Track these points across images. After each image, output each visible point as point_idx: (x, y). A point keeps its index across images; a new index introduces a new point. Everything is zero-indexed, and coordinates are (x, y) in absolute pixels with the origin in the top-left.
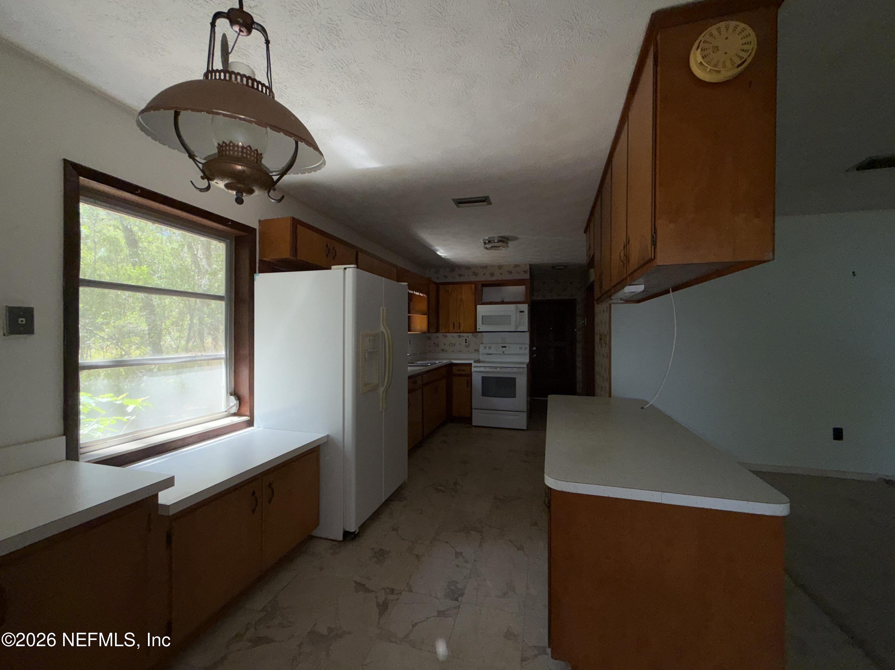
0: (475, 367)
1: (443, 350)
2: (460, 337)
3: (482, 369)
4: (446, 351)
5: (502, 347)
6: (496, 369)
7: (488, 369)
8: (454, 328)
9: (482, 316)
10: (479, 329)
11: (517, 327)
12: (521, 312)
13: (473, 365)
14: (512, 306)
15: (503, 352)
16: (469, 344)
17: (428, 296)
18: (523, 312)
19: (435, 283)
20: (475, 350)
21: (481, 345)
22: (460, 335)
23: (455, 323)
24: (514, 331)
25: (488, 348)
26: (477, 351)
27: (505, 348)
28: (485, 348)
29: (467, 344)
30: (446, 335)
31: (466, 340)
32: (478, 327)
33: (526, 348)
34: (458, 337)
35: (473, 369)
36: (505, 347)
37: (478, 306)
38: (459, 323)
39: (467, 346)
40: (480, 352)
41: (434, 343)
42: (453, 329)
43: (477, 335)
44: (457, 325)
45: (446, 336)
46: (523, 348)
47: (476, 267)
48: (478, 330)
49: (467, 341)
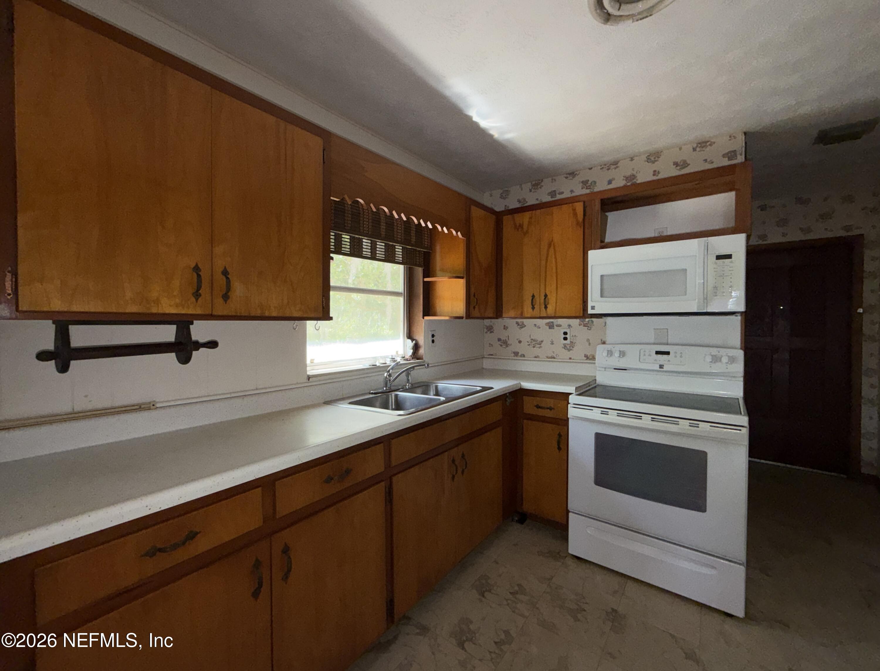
0: (577, 405)
1: (516, 354)
2: (551, 326)
3: (596, 414)
4: (524, 356)
5: (657, 353)
6: (640, 418)
7: (612, 417)
8: (533, 308)
9: (602, 276)
10: (593, 308)
11: (706, 300)
12: (719, 257)
13: (572, 399)
14: (694, 242)
15: (661, 366)
16: (571, 342)
17: (467, 235)
18: (729, 257)
19: (491, 211)
20: (587, 357)
21: (600, 347)
22: (552, 322)
23: (537, 297)
24: (695, 310)
25: (617, 354)
26: (590, 358)
27: (665, 356)
28: (610, 353)
29: (568, 342)
30: (523, 323)
31: (565, 333)
32: (590, 304)
33: (732, 360)
34: (548, 327)
35: (572, 412)
36: (668, 353)
37: (592, 254)
38: (546, 296)
39: (568, 347)
40: (596, 361)
41: (499, 340)
42: (530, 310)
43: (592, 322)
44: (539, 300)
45: (522, 326)
46: (725, 360)
47: (590, 169)
48: (590, 311)
49: (568, 336)
